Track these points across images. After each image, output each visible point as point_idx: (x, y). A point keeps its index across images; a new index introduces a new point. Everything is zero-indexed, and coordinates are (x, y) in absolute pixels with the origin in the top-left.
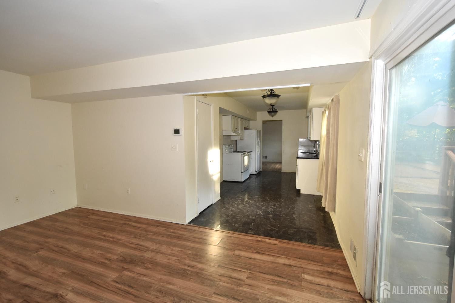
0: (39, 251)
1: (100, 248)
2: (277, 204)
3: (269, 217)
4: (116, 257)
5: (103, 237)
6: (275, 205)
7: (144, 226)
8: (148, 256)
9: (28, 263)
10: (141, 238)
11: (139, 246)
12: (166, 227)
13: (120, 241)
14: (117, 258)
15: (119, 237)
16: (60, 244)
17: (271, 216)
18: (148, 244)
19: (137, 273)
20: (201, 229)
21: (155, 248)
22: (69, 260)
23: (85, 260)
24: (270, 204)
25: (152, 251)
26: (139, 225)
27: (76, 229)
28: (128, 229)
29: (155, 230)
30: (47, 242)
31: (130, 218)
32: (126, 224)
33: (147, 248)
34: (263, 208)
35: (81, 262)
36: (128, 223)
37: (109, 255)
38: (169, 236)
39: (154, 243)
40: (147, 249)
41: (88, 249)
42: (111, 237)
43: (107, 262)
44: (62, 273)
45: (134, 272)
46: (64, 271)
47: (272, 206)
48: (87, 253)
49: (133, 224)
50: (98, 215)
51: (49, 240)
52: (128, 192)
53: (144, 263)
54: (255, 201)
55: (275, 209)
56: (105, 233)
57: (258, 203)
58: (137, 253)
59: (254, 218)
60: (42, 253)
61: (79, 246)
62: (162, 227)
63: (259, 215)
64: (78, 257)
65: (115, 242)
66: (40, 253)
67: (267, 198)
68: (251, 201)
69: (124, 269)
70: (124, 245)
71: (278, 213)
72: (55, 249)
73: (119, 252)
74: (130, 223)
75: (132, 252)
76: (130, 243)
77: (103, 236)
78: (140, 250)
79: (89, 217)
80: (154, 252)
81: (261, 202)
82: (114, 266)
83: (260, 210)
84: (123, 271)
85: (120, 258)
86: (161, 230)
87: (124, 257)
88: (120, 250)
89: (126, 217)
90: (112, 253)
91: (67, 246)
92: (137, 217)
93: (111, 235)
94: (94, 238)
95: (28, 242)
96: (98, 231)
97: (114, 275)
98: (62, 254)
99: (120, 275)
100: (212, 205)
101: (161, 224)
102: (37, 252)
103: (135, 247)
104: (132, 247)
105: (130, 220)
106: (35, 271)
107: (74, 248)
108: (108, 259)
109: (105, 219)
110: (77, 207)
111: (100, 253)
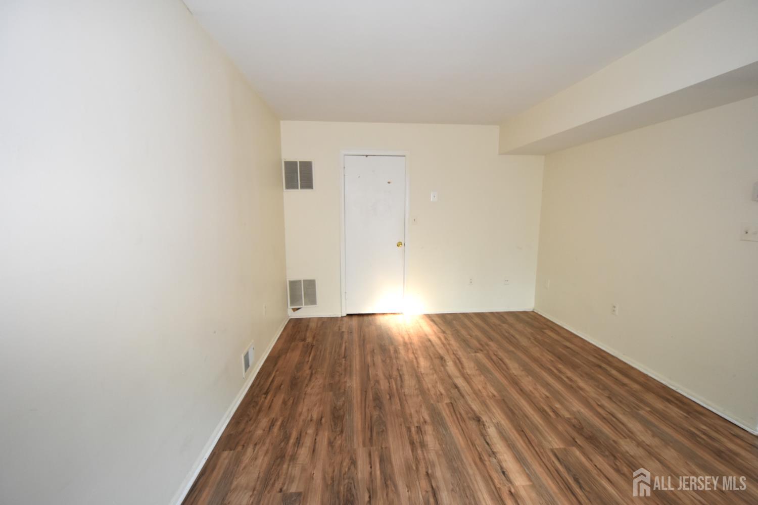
0: (478, 352)
1: (547, 385)
4: (567, 415)
5: (555, 371)
7: (635, 386)
8: (627, 449)
9: (464, 360)
10: (622, 406)
11: (614, 419)
12: (688, 413)
13: (581, 392)
14: (568, 418)
15: (582, 384)
16: (501, 354)
18: (635, 426)
22: (504, 381)
23: (522, 391)
25: (640, 444)
26: (626, 380)
27: (524, 342)
28: (601, 377)
29: (659, 405)
30: (488, 345)
31: (610, 359)
32: (600, 367)
33: (632, 433)
35: (517, 392)
36: (604, 365)
37: (558, 406)
38: (692, 436)
39: (649, 432)
40: (630, 435)
41: (530, 378)
42: (568, 377)
43: (551, 414)
44: (493, 394)
46: (495, 393)
48: (527, 383)
49: (614, 372)
50: (558, 334)
51: (491, 343)
52: (614, 311)
53: (614, 456)
56: (560, 366)
58: (606, 430)
60: (480, 355)
61: (521, 368)
62: (679, 407)
64: (515, 382)
65: (573, 389)
66: (478, 354)
69: (574, 443)
70: (586, 402)
72: (494, 357)
73: (574, 409)
74: (609, 368)
75: (597, 422)
76: (598, 405)
77: (557, 369)
78: (615, 428)
79: (545, 331)
80: (643, 448)
82: (560, 428)
84: (573, 446)
85: (574, 421)
86: (674, 412)
87: (580, 423)
88: (577, 406)
89: (604, 354)
90: (562, 403)
91: (507, 361)
92: (625, 363)
93: (569, 374)
94: (542, 366)
95: (471, 336)
96: (552, 359)
97: (556, 443)
98: (499, 368)
99: (565, 449)
101: (677, 399)
102: (476, 352)
103: (605, 415)
104: (600, 414)
105: (610, 364)
107: (515, 368)
108: (554, 411)
109: (568, 344)
110: (533, 311)
111: (545, 395)
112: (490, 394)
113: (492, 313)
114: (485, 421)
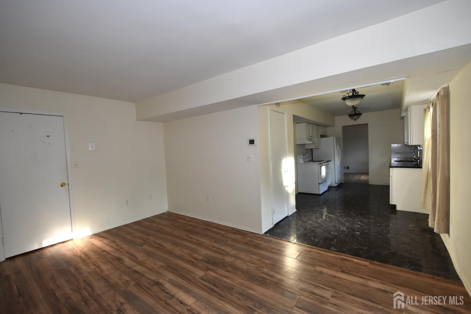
0: (143, 246)
1: (188, 248)
2: (364, 220)
3: (355, 234)
4: (201, 258)
5: (189, 239)
6: (362, 221)
7: (223, 232)
8: (228, 260)
9: (136, 254)
10: (221, 243)
11: (220, 250)
12: (243, 235)
13: (204, 244)
14: (202, 259)
15: (203, 240)
16: (158, 241)
17: (358, 233)
18: (228, 249)
19: (219, 274)
20: (277, 241)
21: (234, 254)
22: (165, 255)
23: (176, 256)
24: (356, 220)
25: (232, 256)
26: (219, 231)
27: (168, 230)
28: (210, 234)
29: (233, 236)
30: (148, 239)
31: (210, 224)
32: (207, 229)
33: (227, 252)
34: (347, 224)
35: (174, 258)
36: (209, 228)
37: (196, 255)
38: (246, 244)
39: (233, 249)
40: (228, 254)
41: (178, 248)
42: (196, 240)
43: (194, 261)
44: (161, 265)
45: (217, 273)
46: (162, 264)
47: (359, 223)
48: (178, 251)
49: (214, 229)
50: (185, 220)
51: (150, 237)
52: (208, 200)
53: (225, 266)
54: (337, 216)
55: (363, 226)
56: (191, 236)
57: (340, 218)
58: (218, 256)
59: (336, 234)
60: (145, 247)
61: (172, 245)
62: (239, 234)
63: (342, 231)
64: (171, 253)
65: (200, 244)
66: (144, 247)
67: (352, 213)
68: (331, 216)
69: (208, 269)
70: (207, 248)
71: (366, 231)
72: (154, 245)
73: (203, 253)
74: (211, 228)
75: (214, 255)
76: (212, 247)
77: (190, 238)
78: (221, 254)
79: (178, 220)
80: (234, 257)
81: (344, 217)
82: (200, 265)
83: (344, 226)
84: (208, 271)
85: (205, 259)
86: (239, 237)
87: (208, 258)
88: (204, 252)
89: (208, 223)
90: (197, 253)
91: (162, 244)
92: (216, 224)
93: (196, 237)
94: (182, 239)
95: (135, 238)
96: (186, 234)
97: (201, 273)
98: (159, 250)
99: (205, 274)
100: (287, 217)
101: (238, 232)
102: (142, 246)
103: (216, 250)
104: (214, 250)
105: (211, 226)
106: (142, 261)
107: (168, 246)
108: (195, 259)
109: (190, 223)
110: (168, 212)
111: (188, 253)
112: (160, 266)
113: (144, 219)
114: (161, 282)
